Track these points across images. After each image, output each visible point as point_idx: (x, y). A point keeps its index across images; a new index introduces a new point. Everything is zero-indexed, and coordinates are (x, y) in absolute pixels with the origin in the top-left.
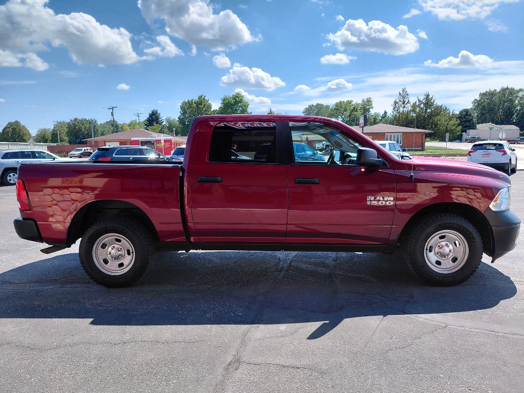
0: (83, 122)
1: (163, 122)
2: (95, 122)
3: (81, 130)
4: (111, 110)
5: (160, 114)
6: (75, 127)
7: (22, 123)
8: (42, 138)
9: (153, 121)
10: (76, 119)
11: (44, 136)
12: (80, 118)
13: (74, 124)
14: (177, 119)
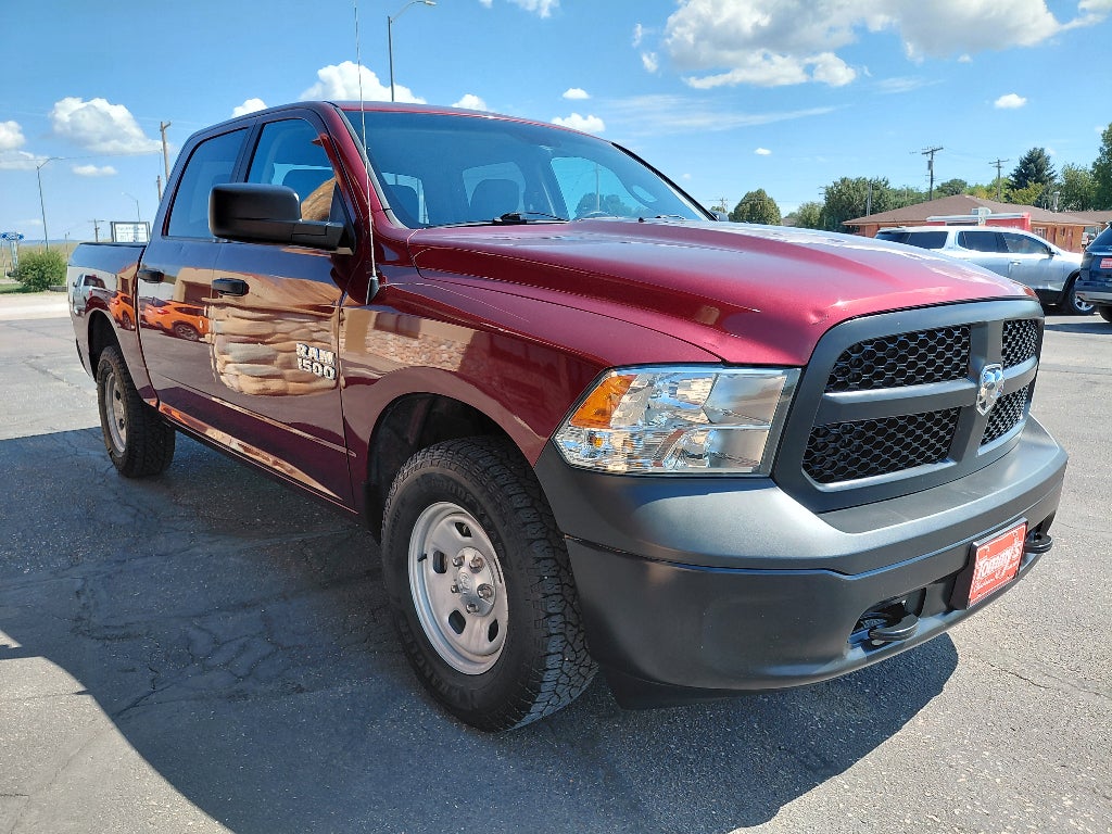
0: (859, 185)
1: (1053, 178)
2: (886, 185)
3: (851, 204)
4: (930, 155)
5: (1049, 158)
6: (840, 196)
7: (769, 194)
8: (805, 221)
9: (1026, 176)
10: (843, 181)
11: (808, 219)
12: (853, 176)
13: (840, 191)
14: (1090, 168)
